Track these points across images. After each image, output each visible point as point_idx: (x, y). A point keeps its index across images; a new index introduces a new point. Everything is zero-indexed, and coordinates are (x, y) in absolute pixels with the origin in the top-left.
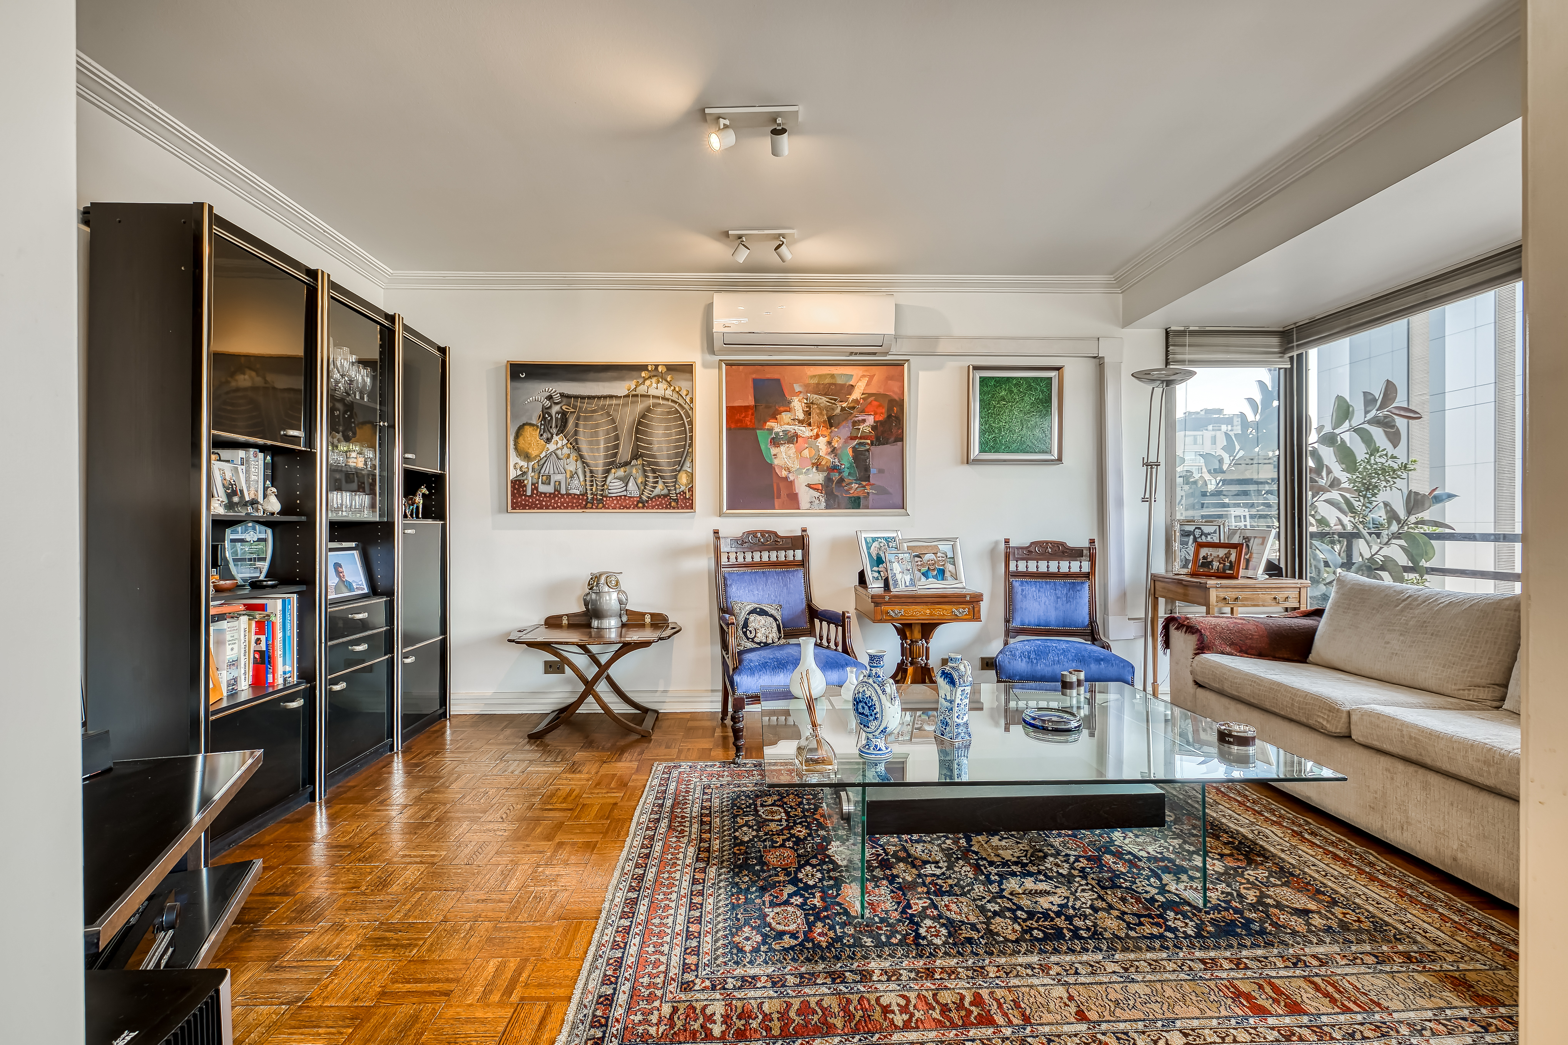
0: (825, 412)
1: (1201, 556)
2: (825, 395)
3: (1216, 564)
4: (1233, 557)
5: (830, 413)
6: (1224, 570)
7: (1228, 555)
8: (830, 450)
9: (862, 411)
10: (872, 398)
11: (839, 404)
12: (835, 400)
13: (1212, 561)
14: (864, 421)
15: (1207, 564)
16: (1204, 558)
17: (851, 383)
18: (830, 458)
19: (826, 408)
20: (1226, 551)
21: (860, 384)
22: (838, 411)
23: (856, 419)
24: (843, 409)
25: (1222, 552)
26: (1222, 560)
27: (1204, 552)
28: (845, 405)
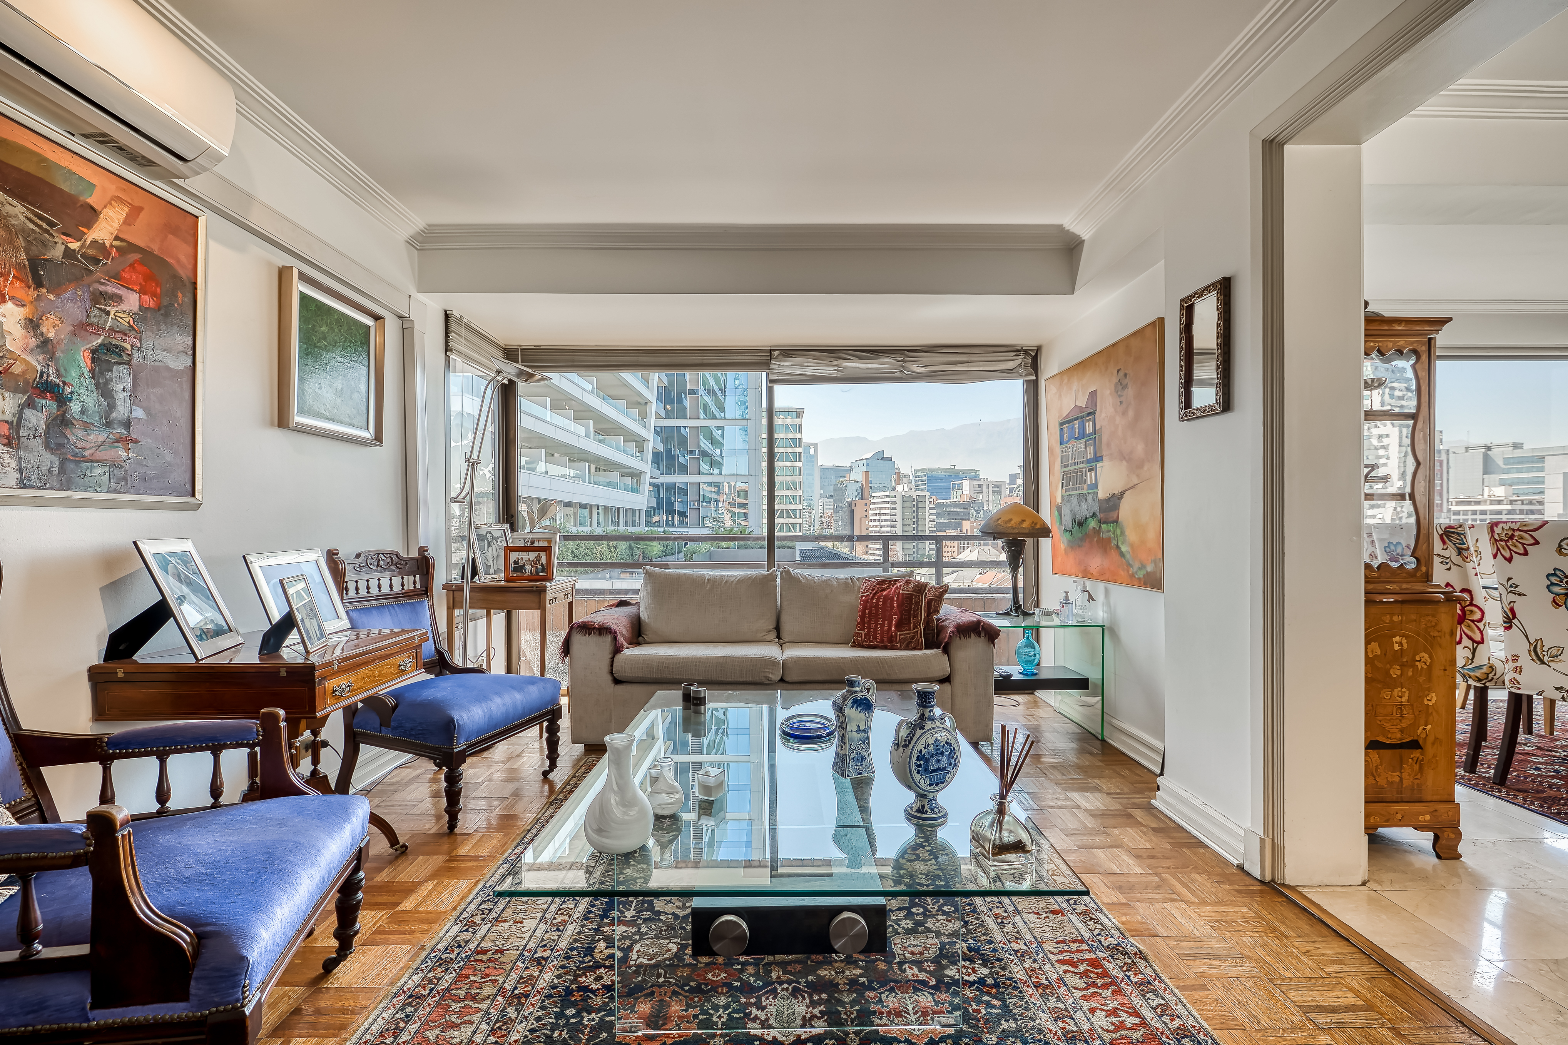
0: (21, 242)
1: (512, 561)
2: (21, 198)
3: (528, 568)
4: (543, 560)
5: (34, 250)
6: (537, 573)
7: (538, 559)
8: (33, 343)
9: (116, 277)
10: (135, 256)
11: (60, 239)
12: (52, 225)
13: (524, 565)
14: (119, 299)
15: (519, 568)
16: (515, 562)
17: (90, 201)
18: (36, 362)
19: (25, 233)
20: (536, 554)
21: (109, 212)
22: (57, 252)
23: (102, 288)
24: (69, 253)
25: (532, 556)
26: (534, 564)
27: (514, 556)
28: (74, 245)
